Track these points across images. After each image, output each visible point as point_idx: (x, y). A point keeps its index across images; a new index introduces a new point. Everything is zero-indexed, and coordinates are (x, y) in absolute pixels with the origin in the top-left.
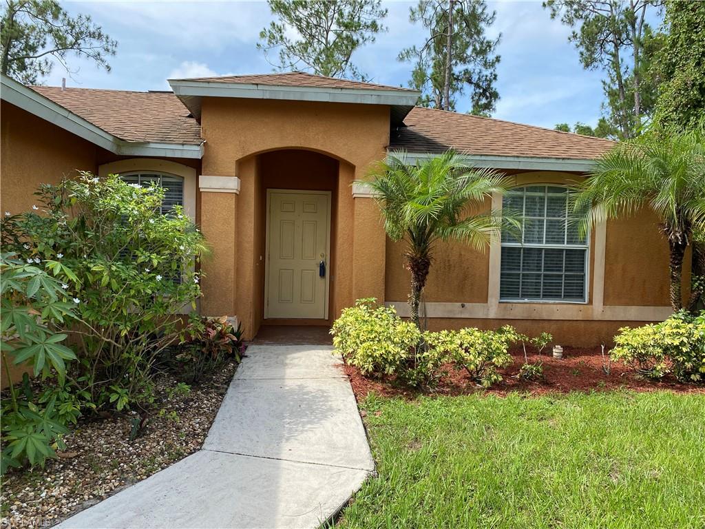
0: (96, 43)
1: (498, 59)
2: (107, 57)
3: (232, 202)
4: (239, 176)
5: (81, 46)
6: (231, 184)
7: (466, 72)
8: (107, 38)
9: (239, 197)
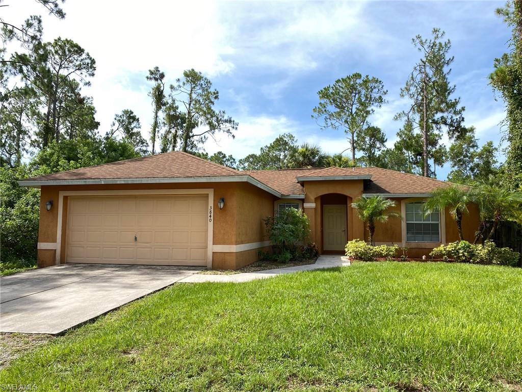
0: (228, 125)
1: (463, 109)
2: (233, 131)
3: (314, 211)
4: (315, 202)
5: (221, 127)
6: (313, 205)
7: (442, 117)
8: (234, 122)
9: (316, 209)
